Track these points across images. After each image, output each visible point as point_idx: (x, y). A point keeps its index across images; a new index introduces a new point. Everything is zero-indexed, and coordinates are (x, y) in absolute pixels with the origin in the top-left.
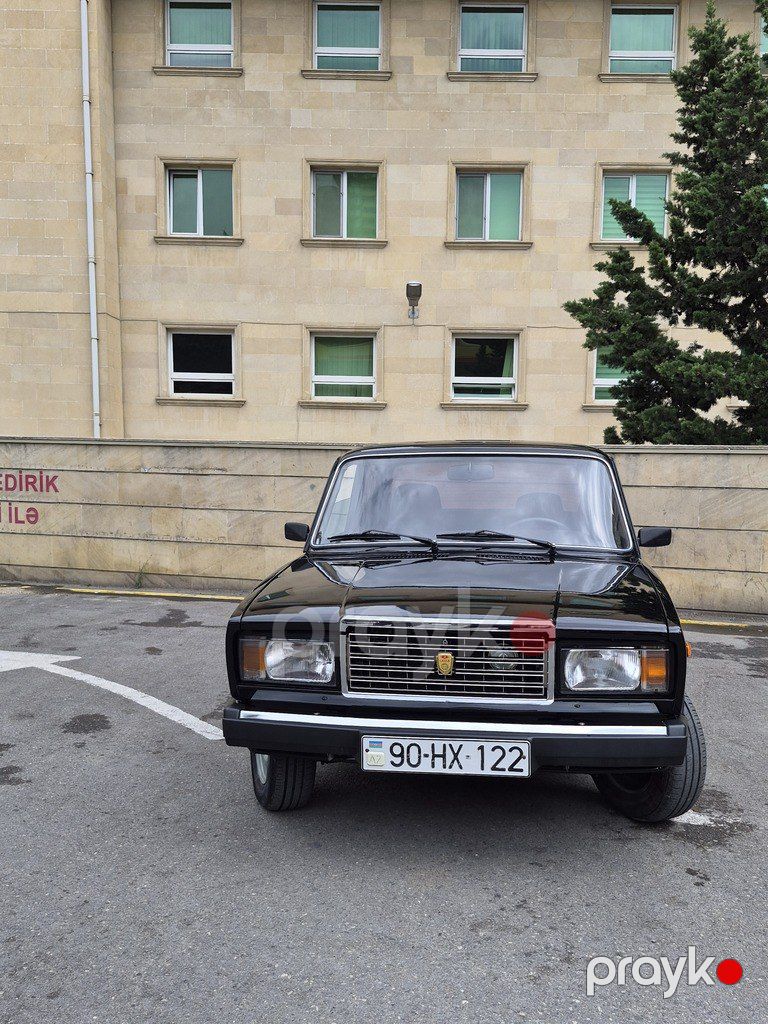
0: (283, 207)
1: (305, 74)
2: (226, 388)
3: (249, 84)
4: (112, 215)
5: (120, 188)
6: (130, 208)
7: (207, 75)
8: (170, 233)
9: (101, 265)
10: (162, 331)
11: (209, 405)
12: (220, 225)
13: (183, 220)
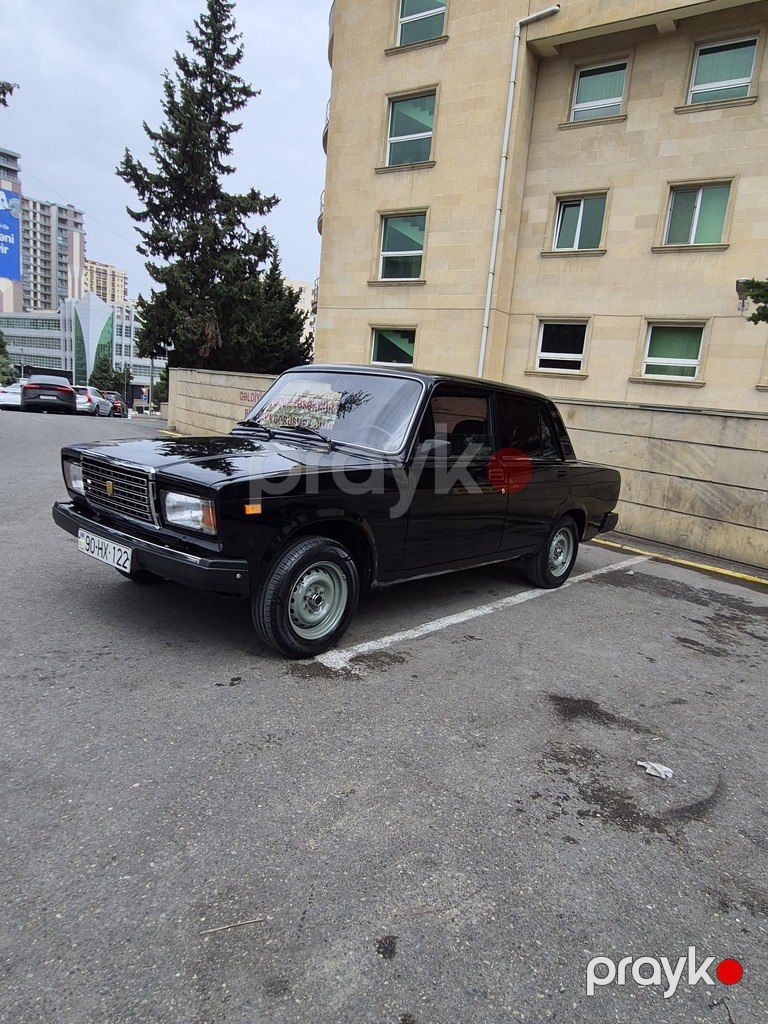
0: (641, 223)
1: (678, 111)
2: (576, 365)
3: (630, 126)
4: (513, 239)
5: (523, 218)
6: (528, 233)
7: (598, 124)
8: (554, 249)
9: (497, 276)
10: (536, 322)
11: (561, 378)
12: (592, 240)
13: (565, 239)
